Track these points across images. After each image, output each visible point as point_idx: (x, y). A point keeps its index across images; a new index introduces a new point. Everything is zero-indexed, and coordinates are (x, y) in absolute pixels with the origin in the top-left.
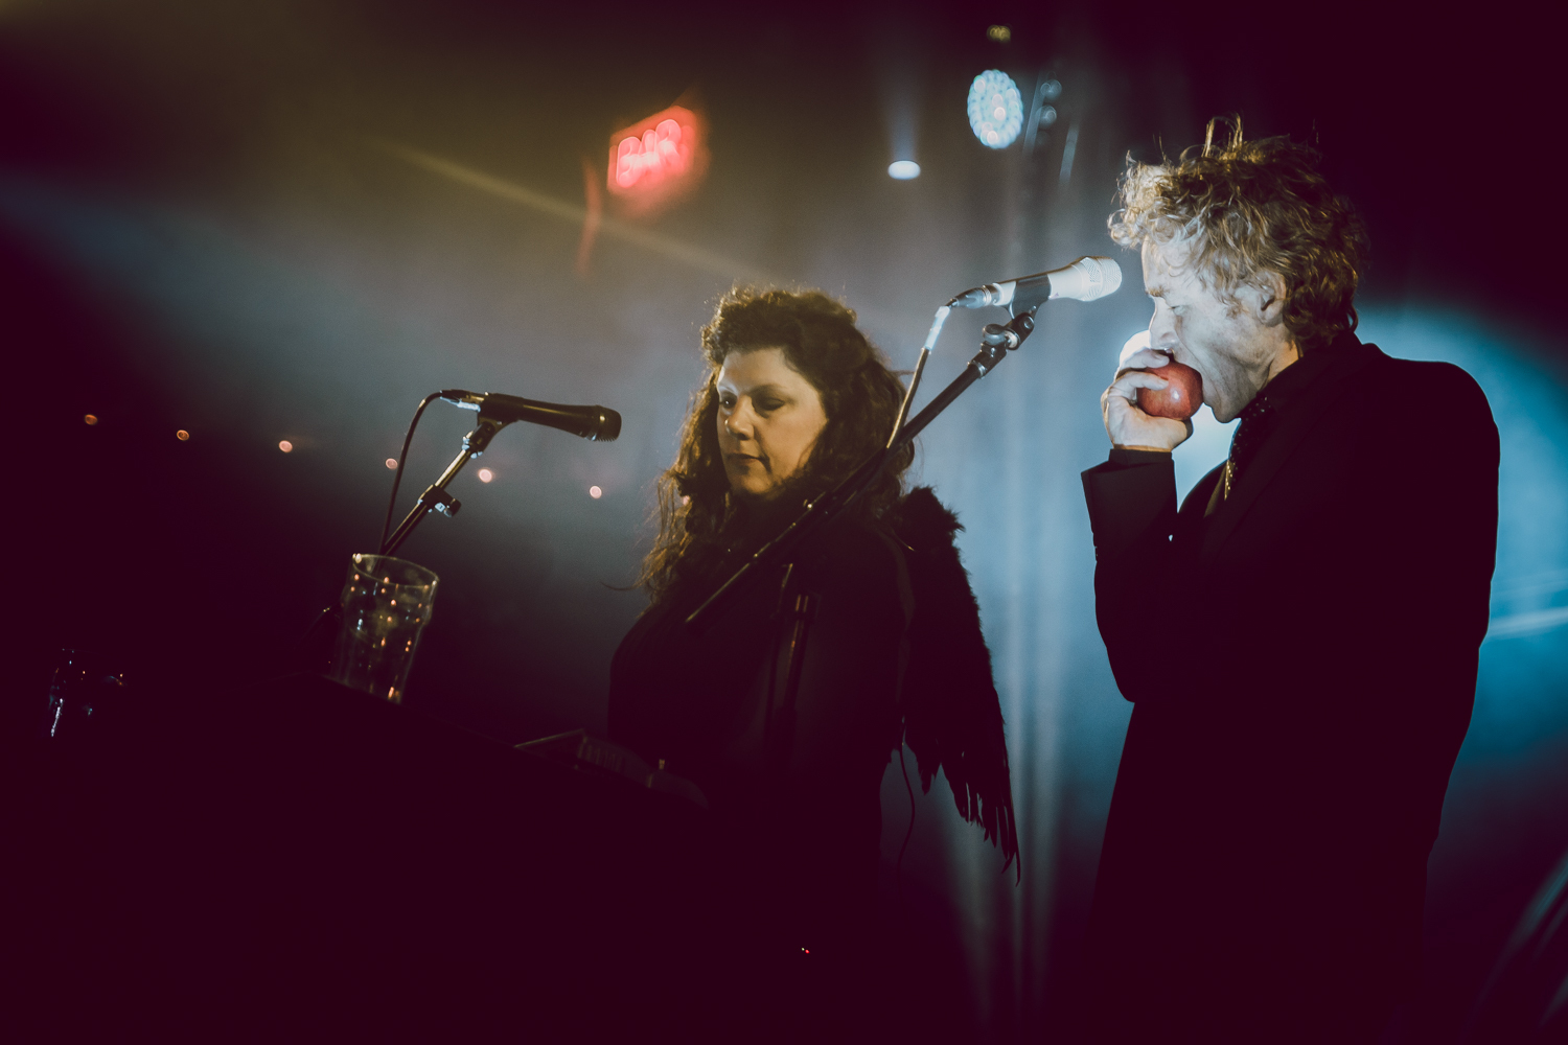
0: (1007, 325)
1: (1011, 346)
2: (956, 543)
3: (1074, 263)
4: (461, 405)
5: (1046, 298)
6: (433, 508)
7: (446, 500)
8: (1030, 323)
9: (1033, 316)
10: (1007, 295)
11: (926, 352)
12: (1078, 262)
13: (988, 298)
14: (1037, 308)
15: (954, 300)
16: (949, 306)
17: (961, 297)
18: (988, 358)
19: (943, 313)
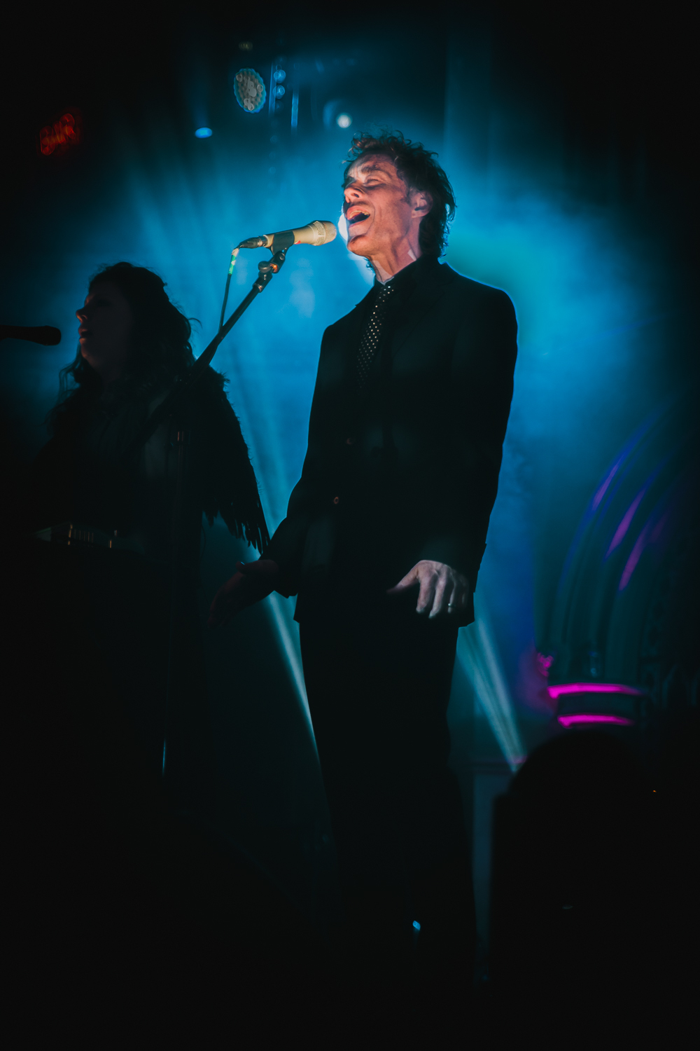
0: (271, 259)
1: (275, 271)
2: (225, 390)
5: (292, 244)
8: (284, 257)
9: (285, 253)
10: (270, 241)
11: (230, 276)
12: (312, 224)
13: (260, 243)
14: (288, 249)
15: (241, 244)
16: (238, 247)
17: (245, 242)
18: (262, 281)
19: (236, 252)
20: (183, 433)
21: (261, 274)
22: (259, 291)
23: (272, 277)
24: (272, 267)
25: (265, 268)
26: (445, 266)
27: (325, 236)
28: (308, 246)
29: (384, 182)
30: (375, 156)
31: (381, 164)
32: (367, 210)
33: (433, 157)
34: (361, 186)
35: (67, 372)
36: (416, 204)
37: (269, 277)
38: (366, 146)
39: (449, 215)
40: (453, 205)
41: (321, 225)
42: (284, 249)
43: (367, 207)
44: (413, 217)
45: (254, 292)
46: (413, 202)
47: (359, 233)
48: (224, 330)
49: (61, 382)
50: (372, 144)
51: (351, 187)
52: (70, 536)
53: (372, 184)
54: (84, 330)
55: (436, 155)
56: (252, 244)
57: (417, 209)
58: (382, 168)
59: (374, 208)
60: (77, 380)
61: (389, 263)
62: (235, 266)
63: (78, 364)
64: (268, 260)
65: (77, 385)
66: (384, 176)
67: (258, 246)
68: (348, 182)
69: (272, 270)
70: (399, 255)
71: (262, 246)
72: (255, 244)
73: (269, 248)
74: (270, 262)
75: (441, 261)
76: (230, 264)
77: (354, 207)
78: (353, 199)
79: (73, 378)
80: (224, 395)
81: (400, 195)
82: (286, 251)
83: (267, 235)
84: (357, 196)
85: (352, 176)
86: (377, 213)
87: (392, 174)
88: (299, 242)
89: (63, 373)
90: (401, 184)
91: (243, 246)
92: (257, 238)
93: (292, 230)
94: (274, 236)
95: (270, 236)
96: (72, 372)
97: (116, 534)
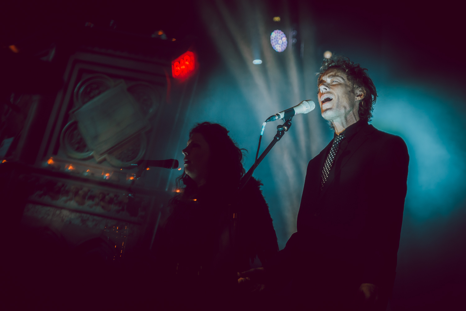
0: (284, 125)
1: (286, 130)
2: (261, 189)
3: (301, 103)
5: (294, 115)
7: (131, 193)
8: (290, 123)
9: (291, 121)
10: (282, 115)
11: (261, 136)
13: (277, 118)
14: (292, 118)
15: (267, 120)
16: (266, 121)
17: (269, 118)
18: (279, 135)
19: (265, 124)
20: (236, 214)
21: (278, 132)
22: (277, 141)
23: (284, 133)
24: (284, 128)
25: (280, 129)
26: (371, 126)
29: (341, 82)
30: (336, 69)
31: (339, 74)
32: (331, 97)
33: (365, 71)
34: (329, 84)
35: (180, 179)
36: (357, 93)
37: (283, 133)
38: (330, 65)
39: (373, 101)
40: (375, 95)
41: (306, 102)
42: (290, 118)
43: (331, 95)
44: (356, 100)
45: (275, 141)
46: (356, 93)
47: (328, 107)
48: (258, 161)
50: (333, 64)
51: (323, 85)
53: (334, 83)
54: (186, 160)
55: (367, 70)
56: (273, 119)
57: (358, 96)
58: (339, 75)
59: (335, 96)
60: (184, 184)
61: (342, 123)
62: (264, 131)
66: (341, 79)
67: (276, 120)
68: (322, 82)
69: (284, 130)
70: (348, 120)
71: (278, 119)
72: (274, 118)
73: (283, 119)
74: (283, 125)
75: (369, 123)
76: (261, 130)
77: (325, 94)
78: (324, 91)
79: (182, 182)
81: (349, 89)
83: (279, 113)
84: (326, 89)
85: (324, 79)
86: (337, 98)
87: (344, 78)
88: (297, 113)
89: (178, 180)
90: (349, 83)
91: (268, 120)
92: (275, 115)
93: (293, 108)
94: (284, 113)
95: (282, 113)
96: (182, 179)
97: (201, 268)
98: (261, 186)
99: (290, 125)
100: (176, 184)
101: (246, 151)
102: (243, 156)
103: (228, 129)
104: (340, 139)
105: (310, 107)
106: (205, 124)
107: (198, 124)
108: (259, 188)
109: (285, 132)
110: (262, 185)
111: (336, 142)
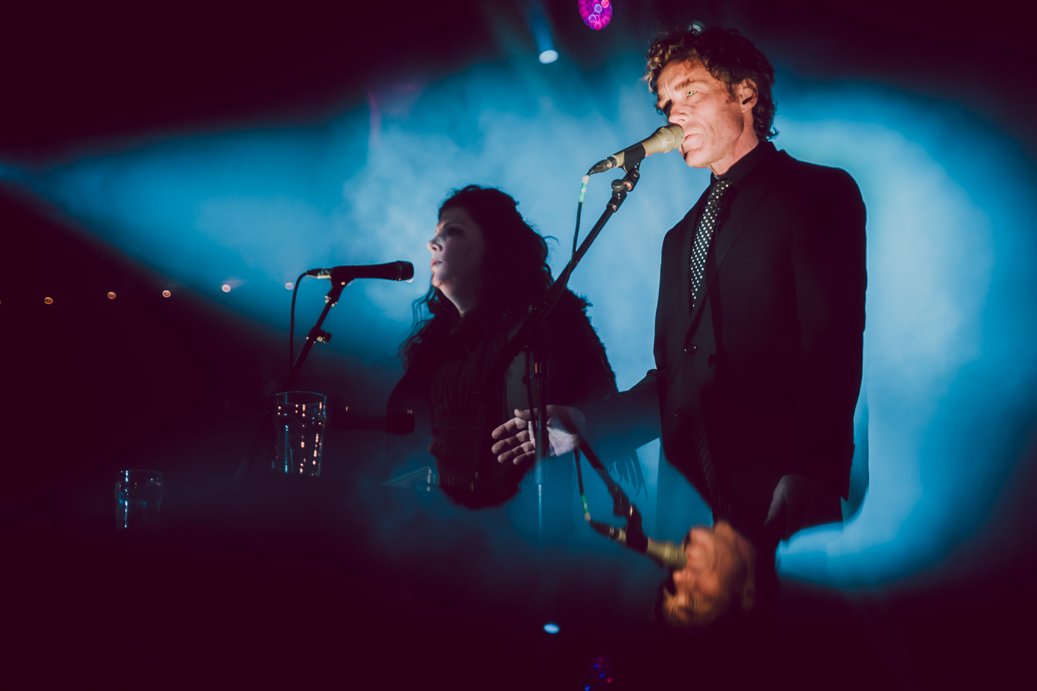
1: (629, 189)
2: (588, 314)
3: (655, 133)
4: (319, 277)
5: (643, 157)
6: (316, 340)
7: (322, 334)
8: (637, 174)
9: (638, 169)
10: (620, 160)
12: (658, 131)
13: (610, 165)
14: (640, 163)
15: (590, 171)
16: (588, 174)
17: (594, 167)
18: (617, 200)
19: (586, 179)
20: (540, 364)
21: (614, 194)
22: (613, 211)
23: (626, 196)
24: (626, 185)
25: (619, 187)
27: (674, 141)
28: (660, 154)
31: (693, 74)
35: (421, 303)
36: (741, 97)
37: (624, 196)
41: (668, 130)
42: (636, 164)
45: (608, 212)
46: (738, 97)
48: (578, 255)
49: (415, 313)
52: (429, 481)
56: (602, 168)
57: (744, 103)
58: (696, 78)
62: (585, 194)
63: (432, 295)
64: (621, 178)
65: (432, 316)
66: (701, 85)
67: (608, 169)
69: (626, 189)
71: (612, 167)
72: (604, 167)
73: (622, 167)
74: (624, 180)
76: (581, 192)
79: (427, 309)
80: (587, 320)
81: (724, 98)
82: (638, 167)
83: (615, 154)
87: (708, 79)
88: (650, 153)
90: (720, 84)
91: (593, 171)
92: (606, 160)
93: (640, 143)
94: (623, 154)
95: (619, 155)
96: (426, 304)
97: (477, 476)
98: (588, 308)
99: (638, 179)
100: (414, 313)
101: (556, 241)
102: (550, 251)
103: (516, 199)
104: (723, 188)
105: (675, 139)
106: (470, 189)
107: (456, 192)
108: (585, 312)
109: (627, 192)
110: (590, 305)
111: (714, 196)
